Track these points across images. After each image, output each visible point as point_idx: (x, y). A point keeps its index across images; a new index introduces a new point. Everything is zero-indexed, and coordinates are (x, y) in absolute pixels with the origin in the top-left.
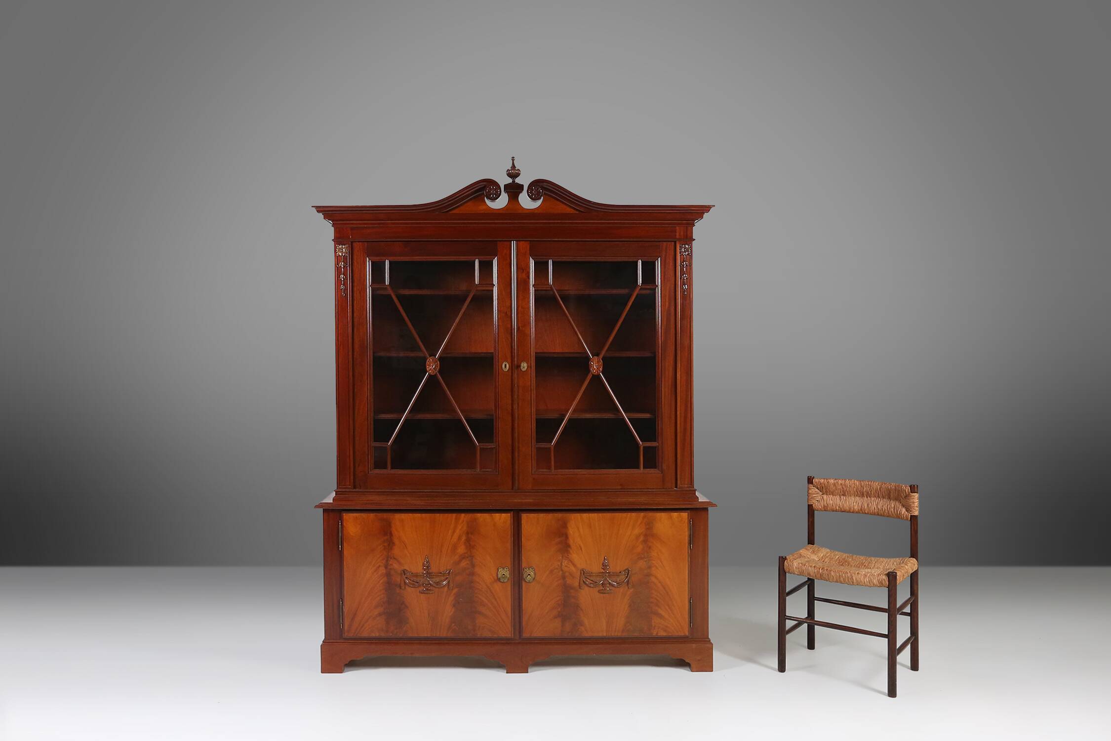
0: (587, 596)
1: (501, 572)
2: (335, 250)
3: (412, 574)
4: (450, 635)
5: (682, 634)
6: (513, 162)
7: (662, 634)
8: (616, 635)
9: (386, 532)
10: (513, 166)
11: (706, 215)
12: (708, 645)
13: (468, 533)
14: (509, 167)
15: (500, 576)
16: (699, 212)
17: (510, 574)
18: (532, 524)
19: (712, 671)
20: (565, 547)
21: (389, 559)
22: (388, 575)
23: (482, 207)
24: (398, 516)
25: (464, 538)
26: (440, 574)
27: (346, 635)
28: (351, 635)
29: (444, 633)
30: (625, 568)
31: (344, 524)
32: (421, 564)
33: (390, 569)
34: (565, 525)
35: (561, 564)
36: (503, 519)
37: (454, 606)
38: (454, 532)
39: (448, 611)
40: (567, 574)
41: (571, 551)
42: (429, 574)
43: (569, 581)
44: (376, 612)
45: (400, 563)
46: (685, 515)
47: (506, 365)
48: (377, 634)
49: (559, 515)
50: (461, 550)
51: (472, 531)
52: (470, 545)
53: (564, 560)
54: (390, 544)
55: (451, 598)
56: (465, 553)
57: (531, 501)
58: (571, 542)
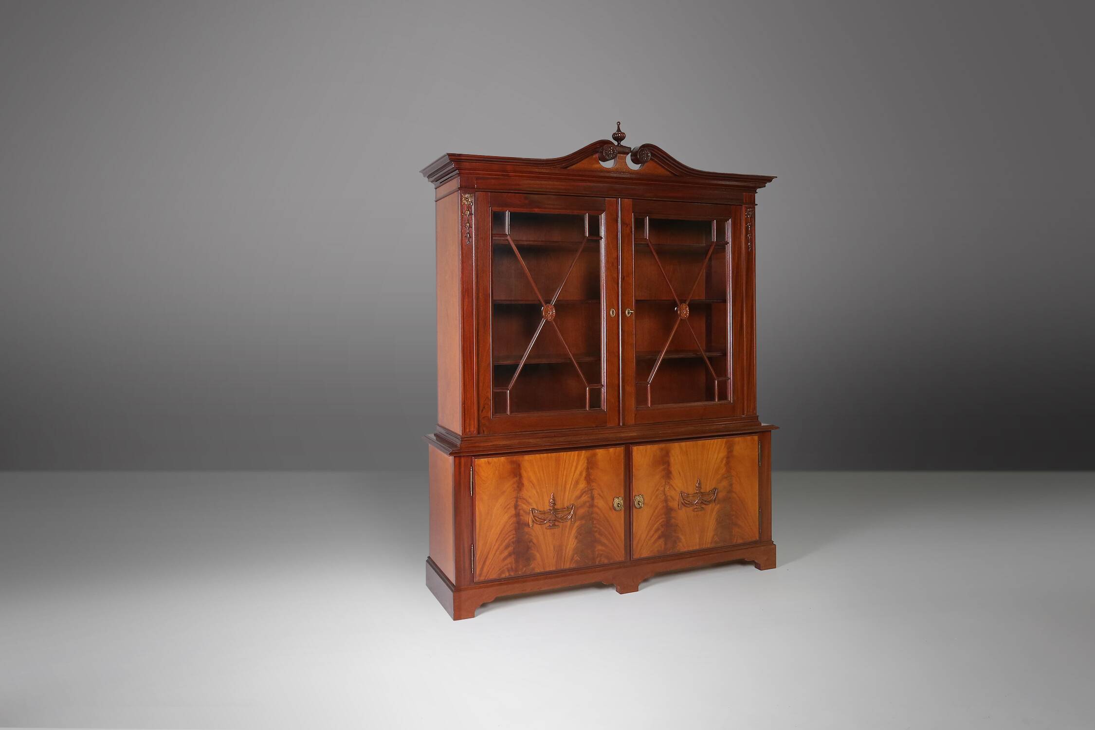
0: (682, 515)
1: (616, 501)
2: (461, 199)
3: (540, 511)
4: (573, 566)
5: (754, 539)
6: (618, 127)
7: (740, 541)
8: (706, 547)
9: (516, 472)
10: (619, 130)
11: (768, 185)
12: (773, 546)
13: (588, 469)
14: (615, 130)
15: (615, 505)
16: (763, 181)
17: (624, 502)
18: (642, 455)
19: (775, 568)
20: (668, 475)
21: (519, 500)
22: (517, 515)
23: (596, 166)
24: (527, 457)
25: (584, 474)
26: (565, 510)
27: (476, 580)
28: (482, 578)
29: (567, 566)
30: (713, 488)
31: (476, 470)
32: (548, 501)
33: (520, 510)
34: (667, 454)
35: (664, 489)
36: (616, 452)
37: (576, 538)
38: (576, 468)
39: (571, 544)
40: (669, 498)
41: (672, 477)
42: (555, 510)
43: (671, 504)
44: (506, 553)
45: (529, 503)
46: (756, 438)
47: (613, 311)
48: (506, 575)
49: (662, 445)
50: (582, 485)
51: (591, 464)
52: (589, 479)
53: (666, 486)
54: (520, 486)
55: (574, 531)
56: (586, 487)
57: (635, 434)
58: (672, 469)
